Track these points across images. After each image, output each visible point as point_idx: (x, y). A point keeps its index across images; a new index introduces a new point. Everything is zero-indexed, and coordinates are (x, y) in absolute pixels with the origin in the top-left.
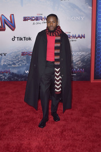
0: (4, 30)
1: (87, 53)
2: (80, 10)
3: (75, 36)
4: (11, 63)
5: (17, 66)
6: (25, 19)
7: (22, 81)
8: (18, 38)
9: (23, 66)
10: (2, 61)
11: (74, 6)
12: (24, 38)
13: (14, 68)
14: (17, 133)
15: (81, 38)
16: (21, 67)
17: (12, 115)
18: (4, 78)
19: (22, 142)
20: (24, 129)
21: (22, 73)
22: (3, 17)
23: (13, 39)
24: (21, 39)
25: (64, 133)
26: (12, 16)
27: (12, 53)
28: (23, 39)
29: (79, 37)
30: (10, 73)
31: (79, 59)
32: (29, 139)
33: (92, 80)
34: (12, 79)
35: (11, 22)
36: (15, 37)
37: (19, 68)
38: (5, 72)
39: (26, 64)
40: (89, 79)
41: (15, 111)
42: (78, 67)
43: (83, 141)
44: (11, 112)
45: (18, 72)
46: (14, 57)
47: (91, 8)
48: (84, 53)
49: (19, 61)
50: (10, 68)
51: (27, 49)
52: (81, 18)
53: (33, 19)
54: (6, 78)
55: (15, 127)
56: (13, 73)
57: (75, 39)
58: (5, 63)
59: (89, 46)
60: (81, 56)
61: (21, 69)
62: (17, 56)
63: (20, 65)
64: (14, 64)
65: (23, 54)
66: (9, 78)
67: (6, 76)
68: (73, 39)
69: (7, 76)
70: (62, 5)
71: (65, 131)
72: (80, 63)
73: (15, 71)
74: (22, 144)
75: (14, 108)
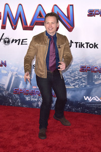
5: (71, 87)
6: (91, 13)
7: (77, 112)
8: (76, 43)
9: (81, 89)
12: (87, 43)
16: (78, 89)
21: (79, 99)
22: (56, 9)
24: (82, 45)
28: (85, 45)
35: (68, 17)
36: (71, 42)
37: (74, 90)
39: (85, 86)
45: (73, 97)
49: (75, 80)
51: (90, 61)
61: (78, 93)
62: (73, 72)
63: (77, 86)
65: (83, 69)
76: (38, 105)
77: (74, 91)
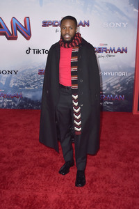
0: (15, 38)
1: (130, 74)
2: (121, 13)
3: (114, 50)
4: (24, 84)
5: (32, 88)
6: (45, 24)
7: (38, 109)
8: (34, 50)
10: (12, 81)
11: (113, 8)
12: (43, 50)
13: (28, 91)
14: (29, 180)
15: (122, 52)
16: (37, 90)
17: (23, 156)
18: (14, 105)
19: (37, 193)
20: (39, 175)
22: (14, 21)
23: (28, 52)
24: (39, 52)
25: (94, 183)
26: (27, 19)
27: (25, 71)
28: (42, 52)
29: (119, 50)
30: (22, 98)
31: (117, 82)
32: (46, 190)
33: (135, 111)
34: (25, 107)
35: (26, 28)
36: (30, 49)
38: (15, 96)
40: (131, 110)
41: (28, 150)
42: (116, 93)
43: (120, 195)
44: (23, 151)
45: (33, 97)
46: (28, 77)
47: (137, 11)
48: (125, 74)
49: (35, 82)
50: (22, 91)
52: (122, 25)
53: (57, 24)
54: (16, 105)
55: (26, 173)
56: (26, 98)
57: (113, 54)
58: (16, 85)
59: (133, 65)
60: (122, 77)
61: (38, 93)
62: (32, 75)
63: (36, 88)
64: (28, 86)
65: (41, 72)
66: (21, 105)
67: (16, 102)
68: (111, 54)
69: (18, 103)
70: (96, 6)
71: (96, 180)
72: (119, 88)
73: (29, 96)
74: (35, 196)
75: (26, 147)
76: (3, 106)
77: (34, 91)
